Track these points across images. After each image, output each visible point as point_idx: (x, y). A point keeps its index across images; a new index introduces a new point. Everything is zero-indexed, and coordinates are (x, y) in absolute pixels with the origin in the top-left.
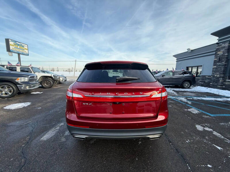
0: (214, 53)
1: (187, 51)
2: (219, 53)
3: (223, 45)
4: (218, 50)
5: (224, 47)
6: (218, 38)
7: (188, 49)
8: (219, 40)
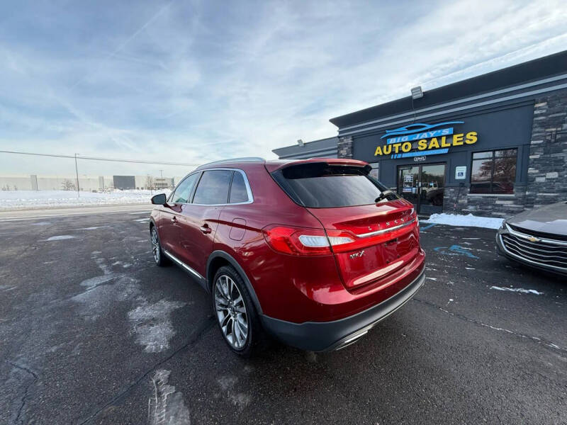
0: (336, 151)
1: (297, 144)
2: (342, 152)
3: (345, 141)
4: (340, 148)
5: (347, 144)
6: (338, 128)
7: (300, 141)
8: (340, 132)
